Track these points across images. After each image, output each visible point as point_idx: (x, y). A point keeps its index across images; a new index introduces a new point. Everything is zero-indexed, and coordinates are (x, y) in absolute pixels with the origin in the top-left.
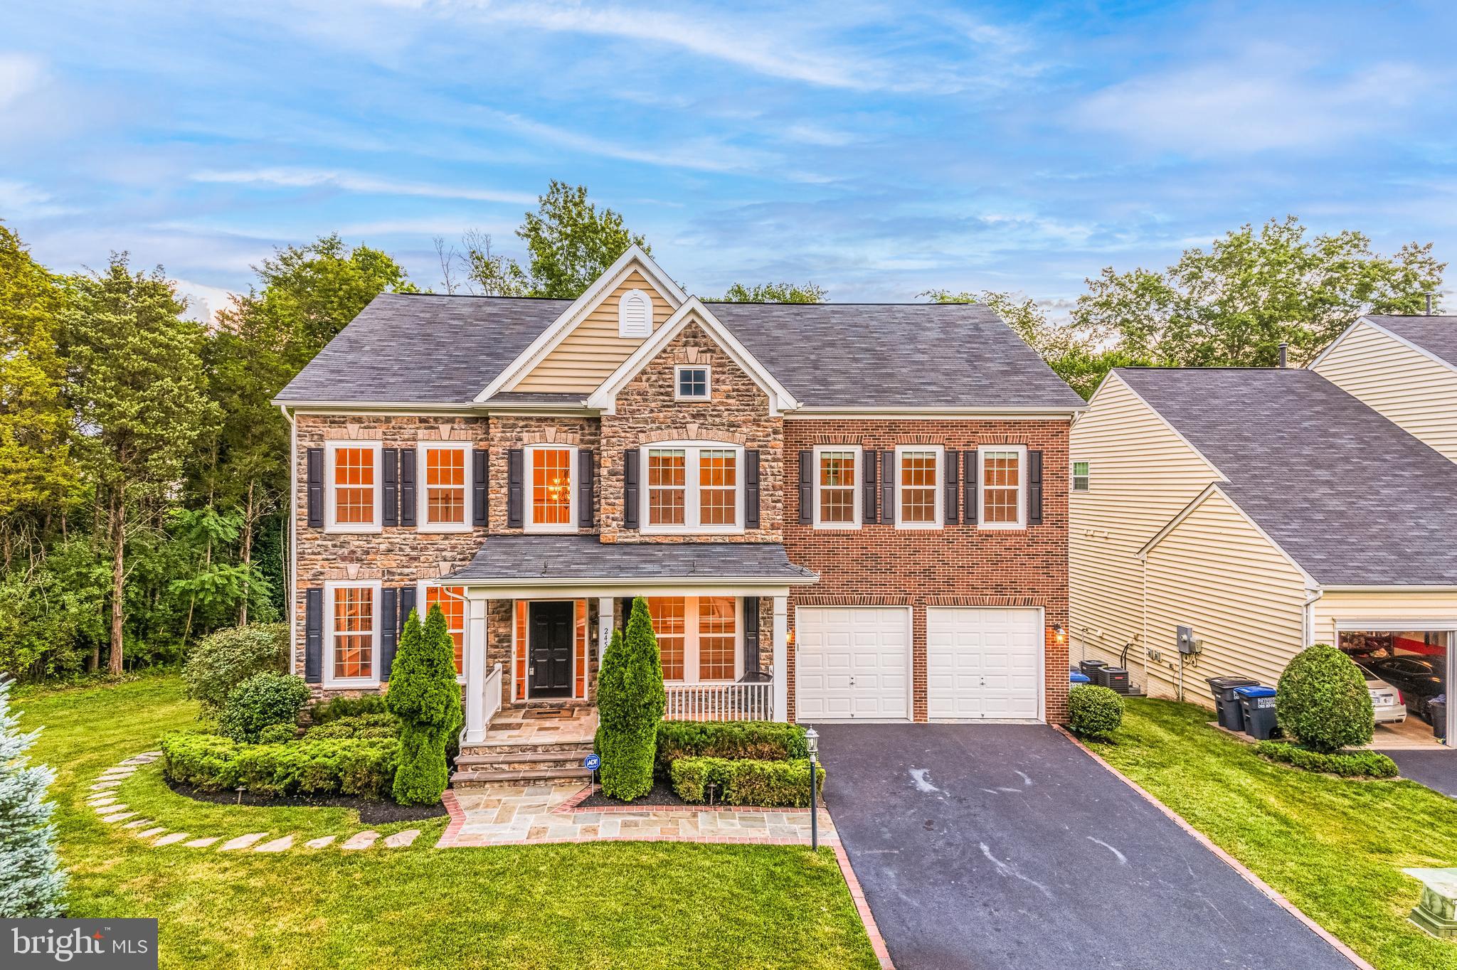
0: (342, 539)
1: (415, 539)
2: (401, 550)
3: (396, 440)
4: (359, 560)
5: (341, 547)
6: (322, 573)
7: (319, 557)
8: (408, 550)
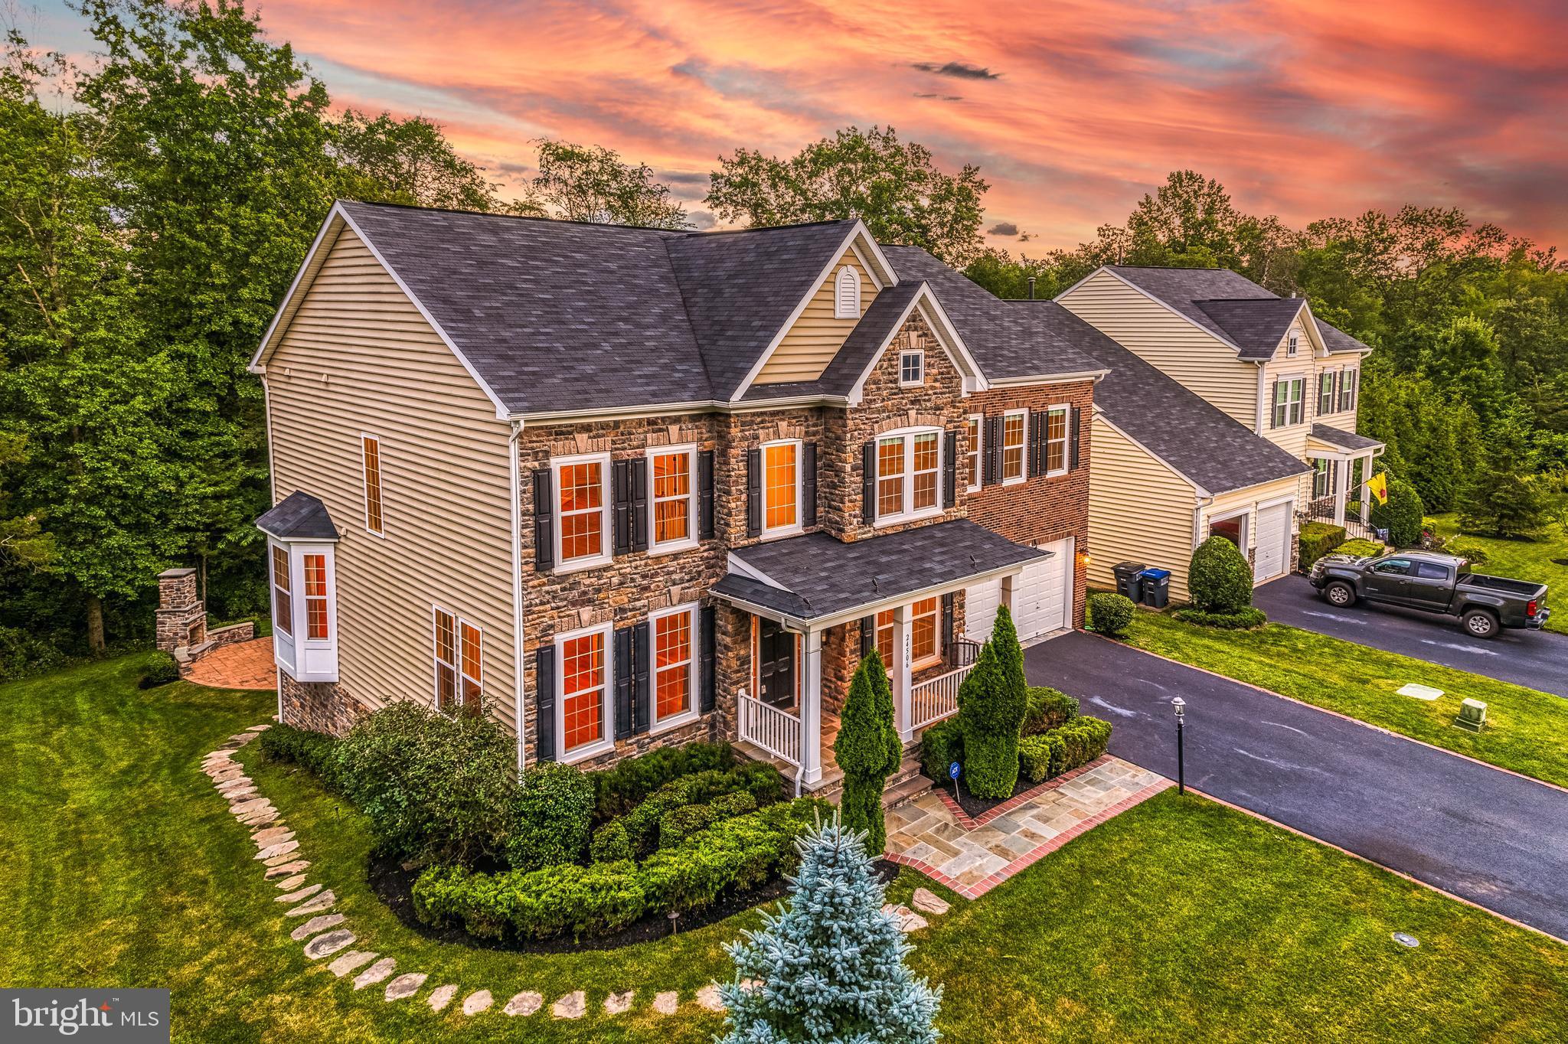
0: (571, 580)
1: (646, 565)
2: (633, 580)
3: (624, 449)
4: (590, 601)
5: (571, 589)
6: (552, 627)
7: (548, 606)
8: (639, 580)
